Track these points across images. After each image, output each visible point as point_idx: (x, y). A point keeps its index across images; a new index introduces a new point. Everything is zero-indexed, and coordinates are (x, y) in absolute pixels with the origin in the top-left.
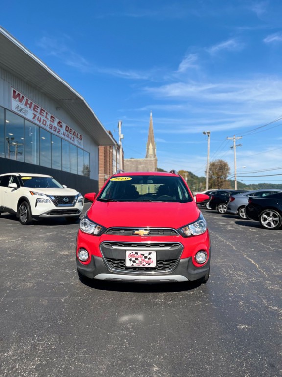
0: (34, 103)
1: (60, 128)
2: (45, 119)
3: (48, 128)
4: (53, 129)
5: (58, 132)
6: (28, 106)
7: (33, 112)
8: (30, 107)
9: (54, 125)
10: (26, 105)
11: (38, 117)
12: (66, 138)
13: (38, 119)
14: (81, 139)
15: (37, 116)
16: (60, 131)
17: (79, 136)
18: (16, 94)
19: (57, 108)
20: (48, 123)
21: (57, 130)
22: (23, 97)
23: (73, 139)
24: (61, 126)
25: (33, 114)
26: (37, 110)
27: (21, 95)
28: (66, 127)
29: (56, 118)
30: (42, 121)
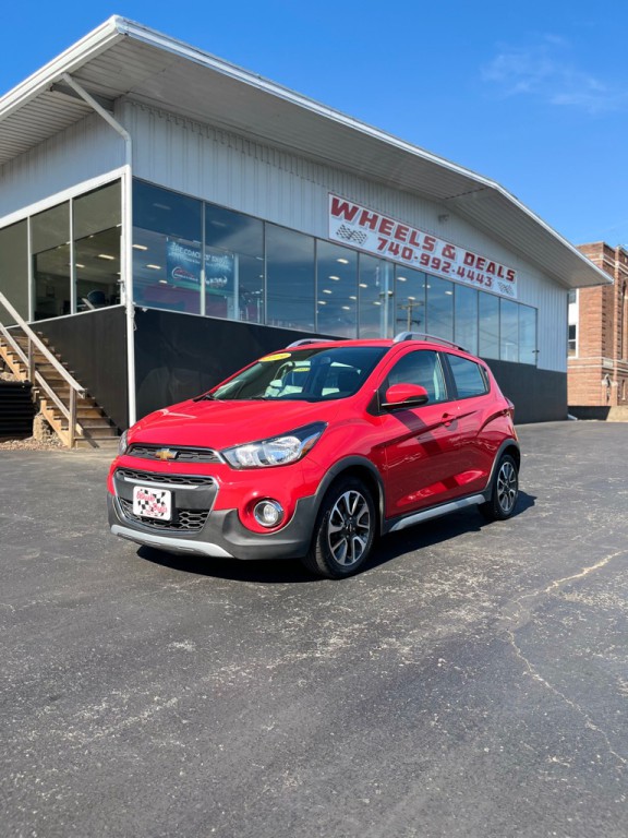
0: (381, 217)
1: (448, 260)
2: (409, 246)
3: (417, 264)
4: (430, 263)
5: (444, 269)
6: (368, 224)
7: (379, 235)
8: (372, 227)
9: (432, 257)
10: (362, 223)
11: (392, 244)
12: (467, 281)
13: (390, 249)
14: (511, 279)
15: (390, 241)
16: (449, 265)
17: (505, 273)
18: (340, 205)
19: (441, 218)
20: (418, 252)
21: (442, 265)
22: (355, 209)
23: (486, 280)
24: (452, 257)
25: (380, 239)
26: (390, 229)
27: (351, 205)
28: (468, 255)
29: (437, 240)
30: (401, 251)
